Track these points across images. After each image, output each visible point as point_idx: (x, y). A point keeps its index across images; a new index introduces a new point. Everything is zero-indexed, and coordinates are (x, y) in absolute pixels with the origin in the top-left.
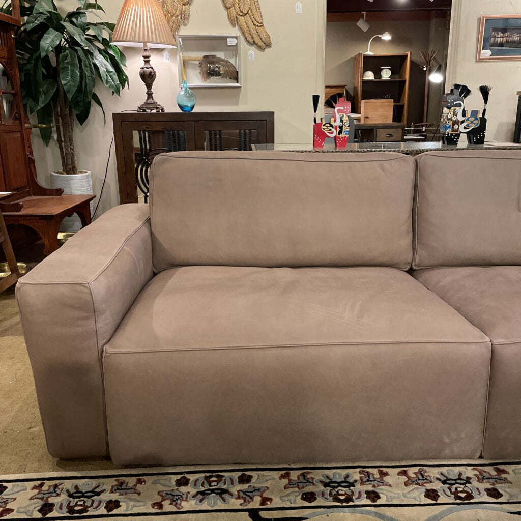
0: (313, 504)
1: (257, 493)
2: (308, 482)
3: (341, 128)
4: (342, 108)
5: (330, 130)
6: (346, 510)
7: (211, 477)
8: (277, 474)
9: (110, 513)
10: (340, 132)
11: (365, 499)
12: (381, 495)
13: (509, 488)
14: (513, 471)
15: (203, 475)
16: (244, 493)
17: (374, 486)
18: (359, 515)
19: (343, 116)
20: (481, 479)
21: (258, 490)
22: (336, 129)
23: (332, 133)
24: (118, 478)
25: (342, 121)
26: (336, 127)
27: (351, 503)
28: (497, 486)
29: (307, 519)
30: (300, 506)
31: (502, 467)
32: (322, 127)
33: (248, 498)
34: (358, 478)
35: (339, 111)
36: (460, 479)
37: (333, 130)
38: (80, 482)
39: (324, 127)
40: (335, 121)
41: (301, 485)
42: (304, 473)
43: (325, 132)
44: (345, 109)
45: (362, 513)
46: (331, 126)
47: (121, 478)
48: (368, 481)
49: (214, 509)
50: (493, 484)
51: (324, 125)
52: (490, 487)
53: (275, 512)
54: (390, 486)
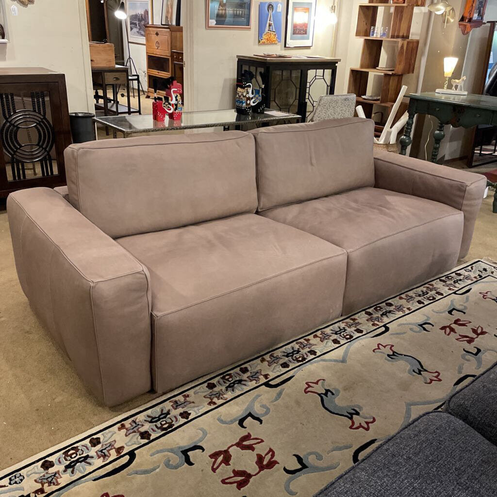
0: (290, 368)
1: (258, 374)
2: (278, 358)
3: (176, 105)
4: (176, 89)
5: (169, 107)
6: (307, 364)
7: (224, 377)
8: (258, 361)
9: (189, 419)
10: (176, 109)
11: (311, 356)
12: (316, 351)
13: (363, 326)
14: (358, 317)
15: (219, 377)
16: (252, 377)
17: (309, 348)
18: (315, 364)
19: (177, 95)
20: (350, 327)
21: (258, 372)
22: (173, 106)
23: (170, 110)
24: (171, 400)
25: (177, 100)
26: (173, 104)
27: (307, 360)
28: (358, 327)
29: (294, 376)
30: (285, 371)
31: (353, 317)
32: (163, 105)
33: (256, 379)
34: (299, 347)
35: (174, 92)
36: (341, 330)
37: (171, 107)
38: (149, 412)
39: (165, 105)
40: (172, 100)
41: (275, 361)
42: (271, 355)
43: (166, 109)
44: (178, 90)
45: (315, 362)
46: (170, 104)
47: (172, 399)
48: (304, 346)
49: (244, 391)
50: (356, 327)
51: (164, 104)
52: (356, 329)
53: (277, 379)
54: (316, 345)
